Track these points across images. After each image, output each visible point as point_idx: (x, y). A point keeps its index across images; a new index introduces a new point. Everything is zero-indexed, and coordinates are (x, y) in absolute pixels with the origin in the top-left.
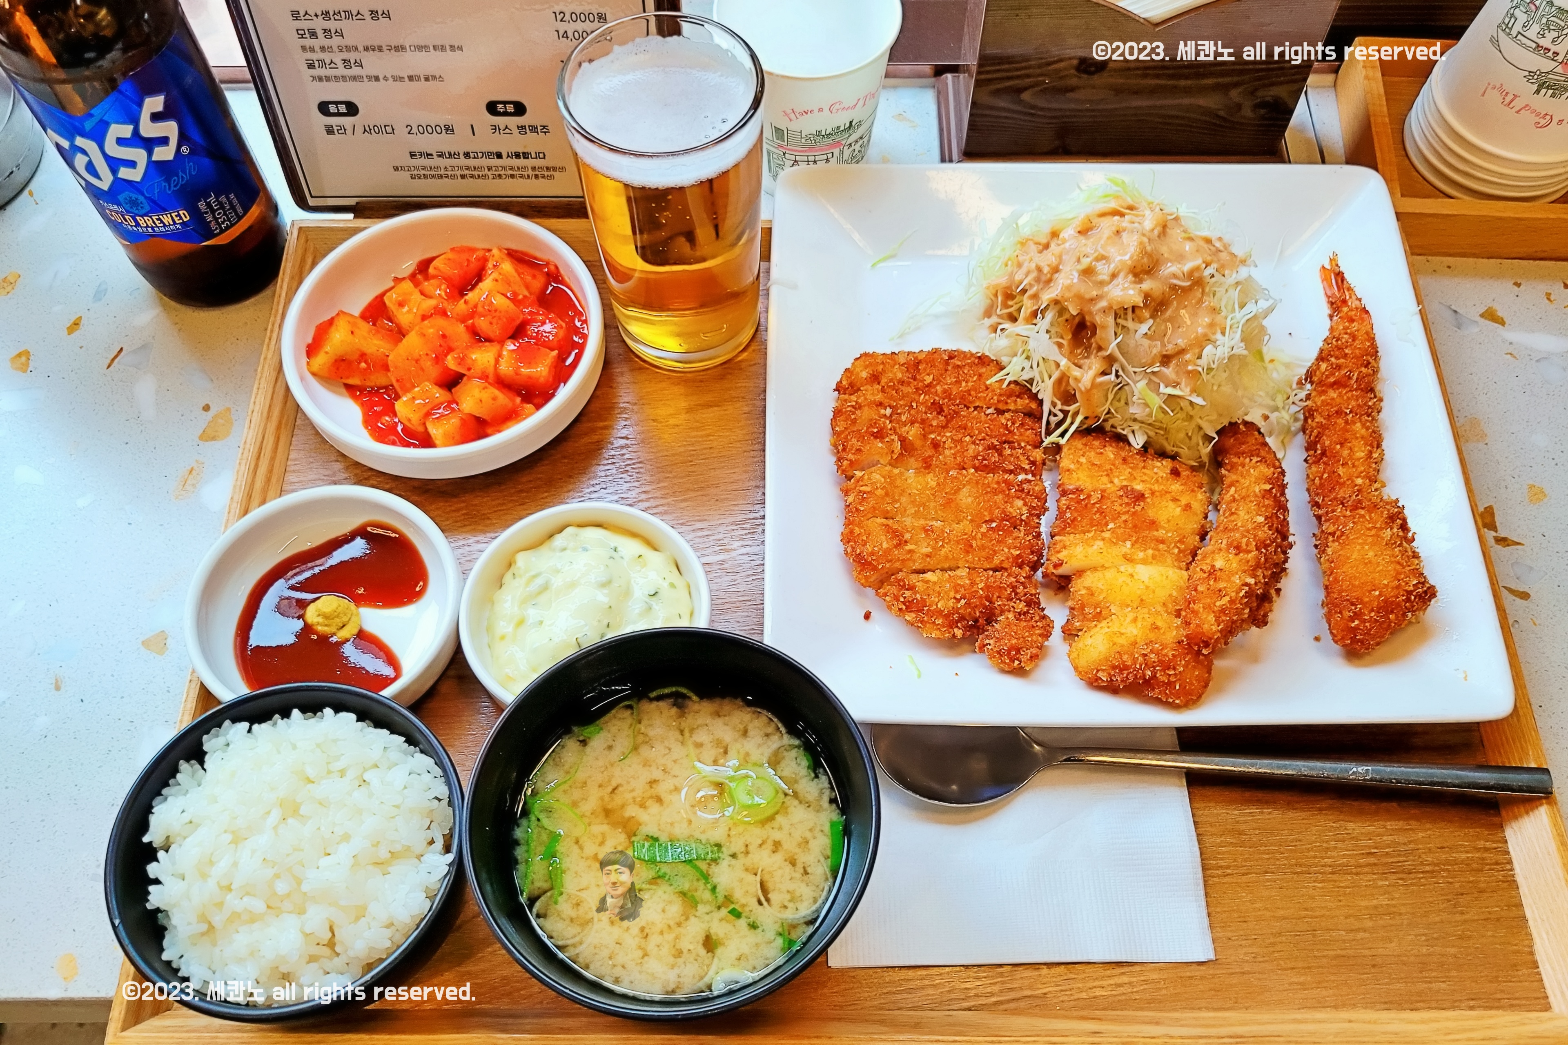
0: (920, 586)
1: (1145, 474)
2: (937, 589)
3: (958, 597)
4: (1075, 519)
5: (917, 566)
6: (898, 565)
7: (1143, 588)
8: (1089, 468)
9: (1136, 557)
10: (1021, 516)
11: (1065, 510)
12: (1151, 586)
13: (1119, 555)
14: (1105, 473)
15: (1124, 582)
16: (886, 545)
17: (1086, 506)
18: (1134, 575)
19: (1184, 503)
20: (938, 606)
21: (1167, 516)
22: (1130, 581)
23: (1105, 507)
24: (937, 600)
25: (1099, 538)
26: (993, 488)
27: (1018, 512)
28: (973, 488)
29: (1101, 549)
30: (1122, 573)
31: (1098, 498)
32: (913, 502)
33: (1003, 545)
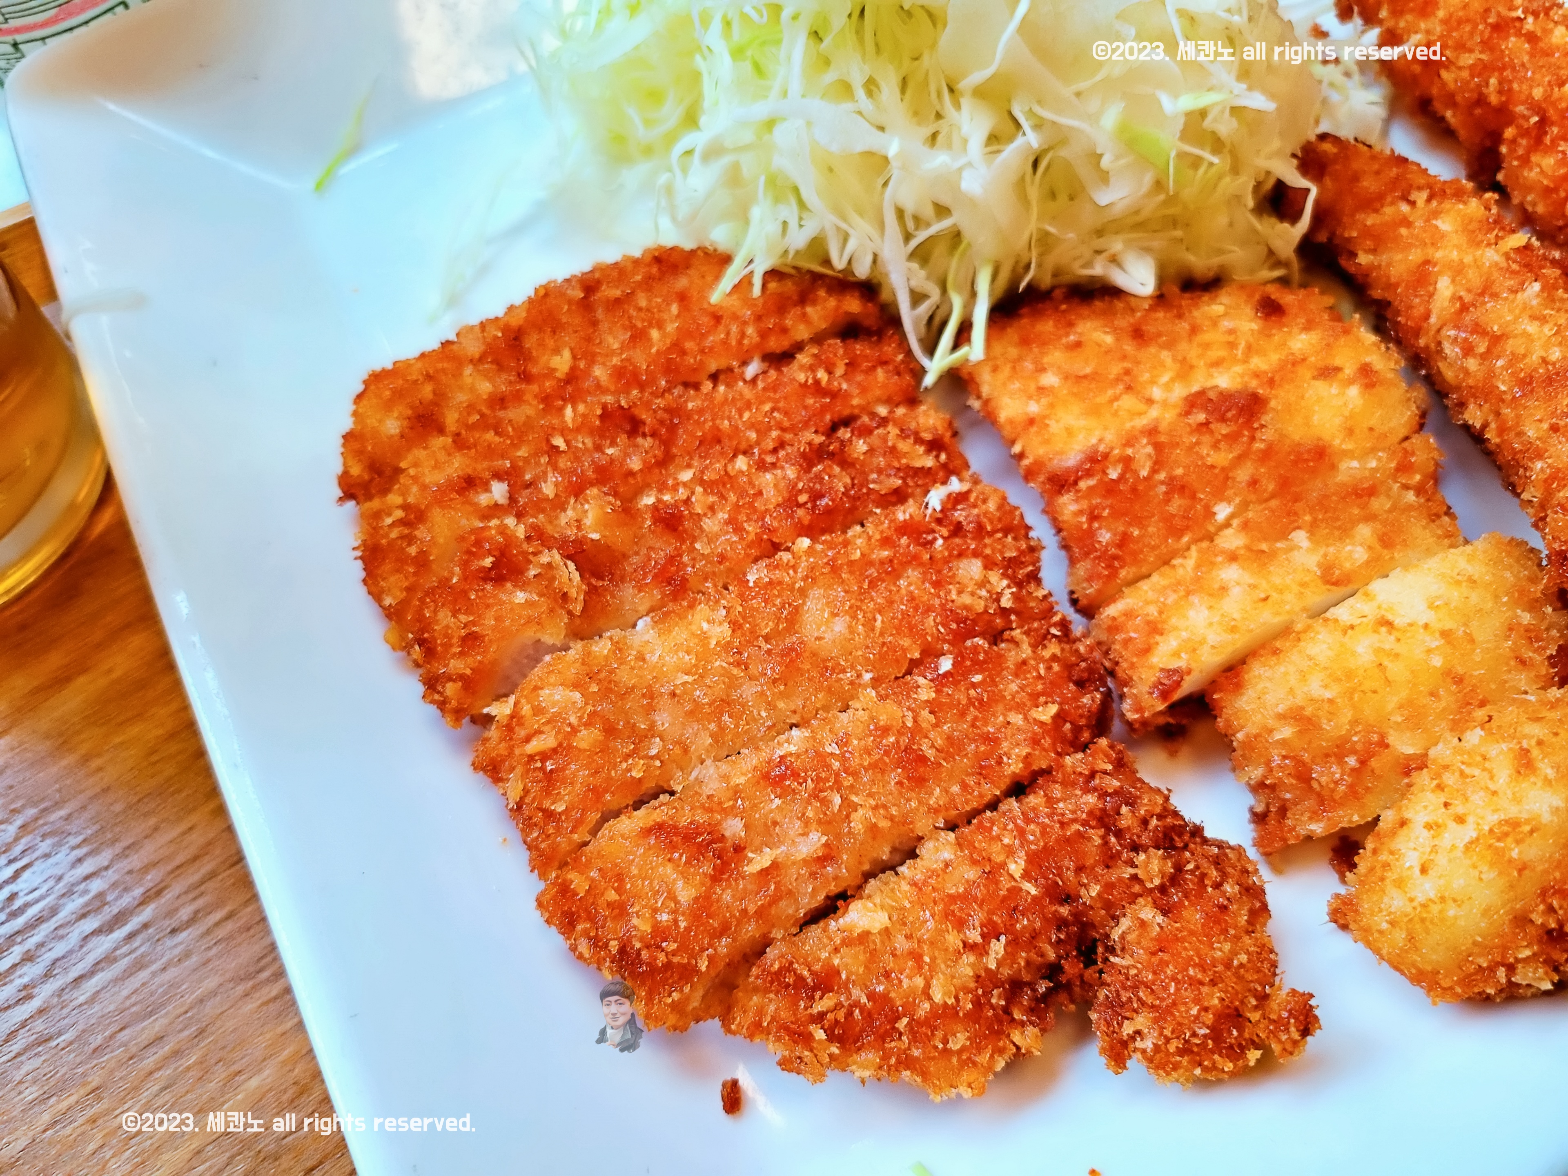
2: (901, 943)
3: (974, 936)
4: (1124, 540)
6: (751, 930)
7: (1437, 643)
8: (1075, 395)
9: (1347, 565)
10: (998, 600)
11: (1090, 526)
12: (1449, 625)
13: (1307, 579)
14: (1121, 387)
15: (1378, 651)
16: (685, 894)
17: (1134, 490)
18: (1390, 617)
19: (1349, 370)
20: (930, 998)
21: (1338, 421)
22: (1392, 638)
23: (1179, 471)
24: (919, 982)
25: (1220, 559)
26: (882, 563)
27: (984, 593)
28: (830, 587)
29: (1253, 587)
30: (1352, 627)
31: (1149, 455)
32: (695, 713)
33: (1000, 708)
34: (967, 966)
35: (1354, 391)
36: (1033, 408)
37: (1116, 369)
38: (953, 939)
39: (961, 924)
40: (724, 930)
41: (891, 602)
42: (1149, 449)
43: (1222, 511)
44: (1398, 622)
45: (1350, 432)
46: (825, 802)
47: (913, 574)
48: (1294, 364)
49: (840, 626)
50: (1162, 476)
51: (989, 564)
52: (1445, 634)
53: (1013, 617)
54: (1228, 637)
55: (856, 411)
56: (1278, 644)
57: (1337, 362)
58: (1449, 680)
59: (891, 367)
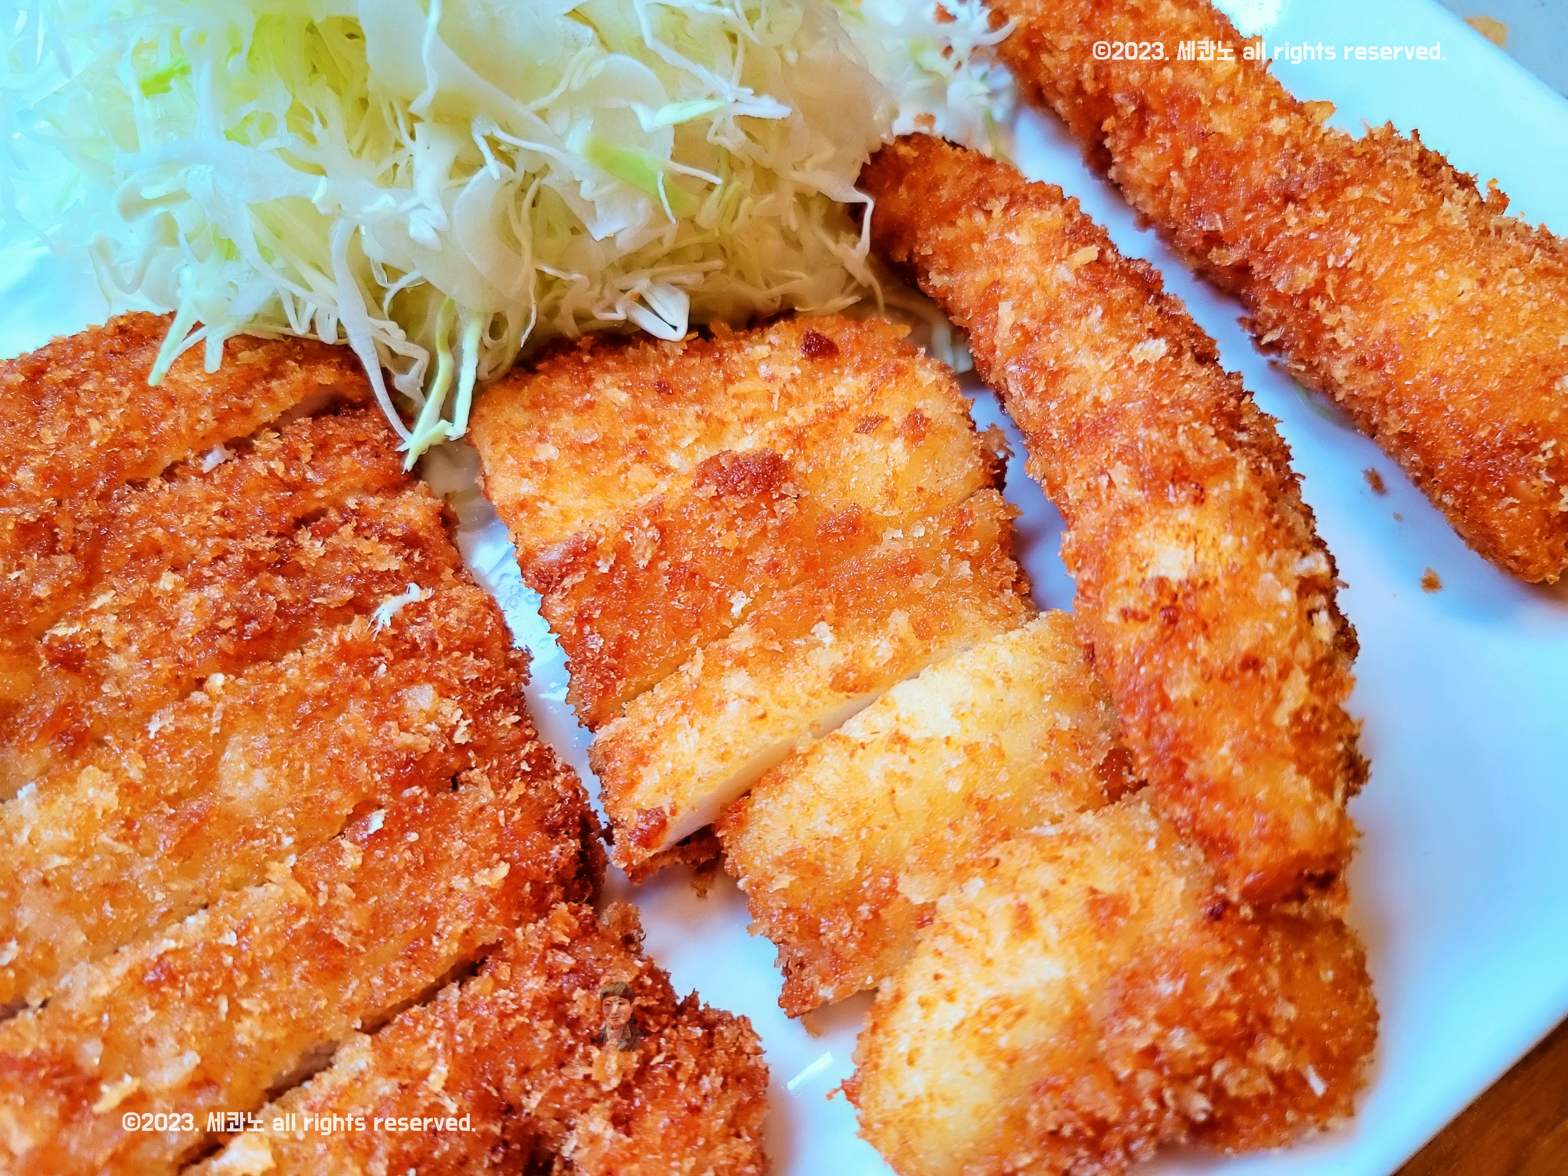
1: (742, 397)
4: (621, 646)
7: (959, 762)
8: (577, 468)
9: (871, 664)
10: (450, 736)
11: (580, 631)
12: (977, 735)
13: (818, 686)
14: (632, 455)
15: (890, 775)
17: (631, 584)
18: (906, 730)
19: (897, 418)
21: (879, 483)
22: (906, 758)
23: (687, 558)
25: (728, 663)
26: (318, 697)
27: (433, 727)
28: (253, 731)
29: (753, 700)
30: (863, 746)
31: (653, 540)
32: (68, 904)
33: (444, 871)
35: (898, 446)
36: (527, 488)
37: (629, 433)
41: (323, 746)
42: (653, 533)
43: (739, 602)
44: (915, 736)
45: (892, 495)
46: (210, 1010)
47: (355, 708)
48: (833, 416)
49: (260, 780)
50: (665, 565)
51: (445, 691)
52: (971, 749)
53: (471, 754)
54: (720, 766)
55: (323, 505)
56: (783, 770)
57: (885, 412)
58: (972, 806)
59: (367, 448)
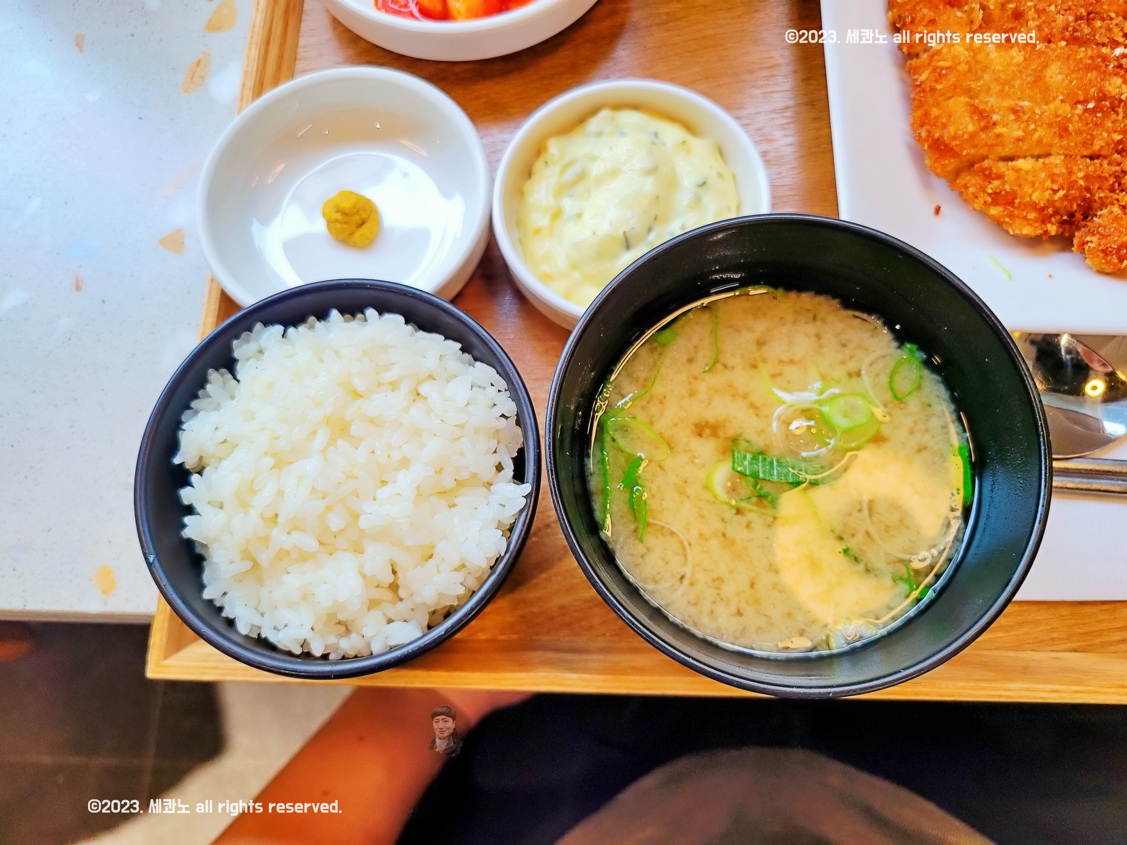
0: (1010, 175)
2: (1030, 178)
3: (1056, 187)
5: (1006, 151)
6: (984, 151)
16: (971, 128)
20: (1031, 197)
24: (1030, 191)
26: (1086, 64)
28: (1064, 63)
32: (997, 80)
33: (1101, 128)
34: (1047, 194)
38: (1048, 184)
39: (1053, 182)
40: (975, 146)
41: (1082, 78)
46: (1028, 125)
47: (1095, 73)
49: (1060, 78)
